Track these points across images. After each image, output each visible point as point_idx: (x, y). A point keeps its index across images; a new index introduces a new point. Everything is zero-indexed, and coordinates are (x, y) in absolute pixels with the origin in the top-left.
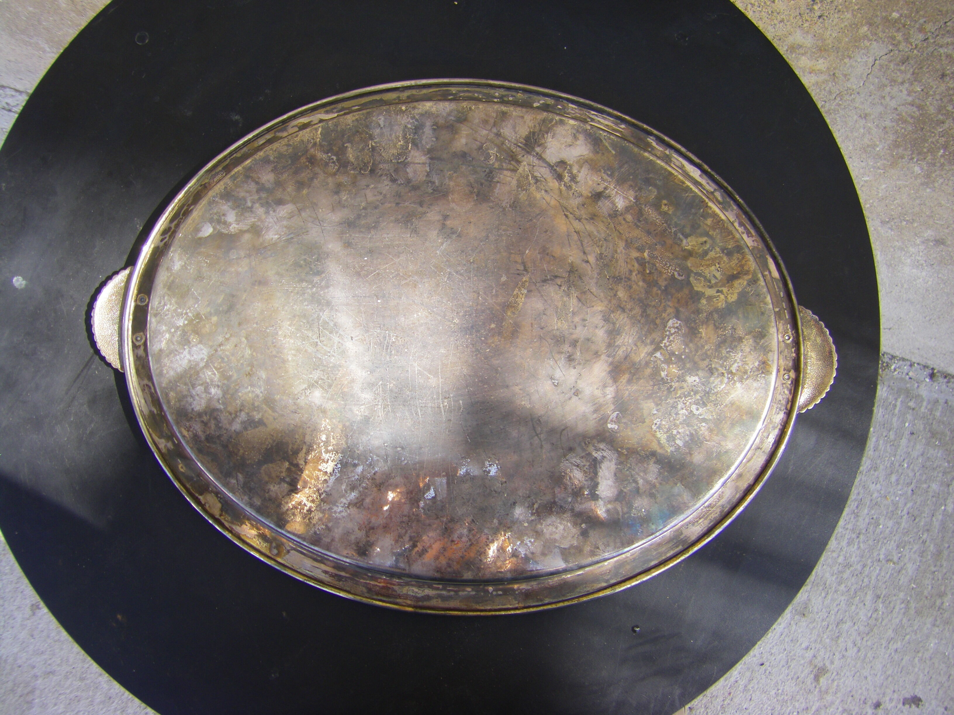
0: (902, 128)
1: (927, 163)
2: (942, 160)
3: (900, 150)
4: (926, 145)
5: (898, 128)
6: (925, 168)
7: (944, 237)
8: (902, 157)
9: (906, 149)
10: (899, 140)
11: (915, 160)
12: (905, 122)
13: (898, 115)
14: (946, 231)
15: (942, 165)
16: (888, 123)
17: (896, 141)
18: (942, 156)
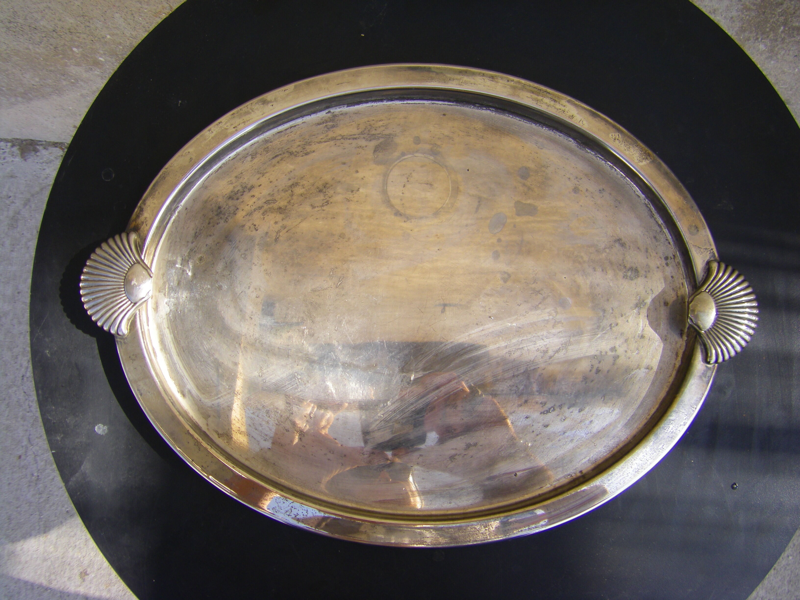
0: (747, 15)
1: (771, 40)
2: (783, 36)
3: (746, 34)
4: (768, 25)
5: (743, 16)
6: (769, 44)
7: (788, 98)
8: (748, 40)
9: (751, 32)
10: (744, 26)
11: (760, 39)
12: (749, 10)
13: (742, 5)
14: (790, 92)
15: (783, 39)
16: (734, 14)
17: (742, 27)
18: (782, 32)
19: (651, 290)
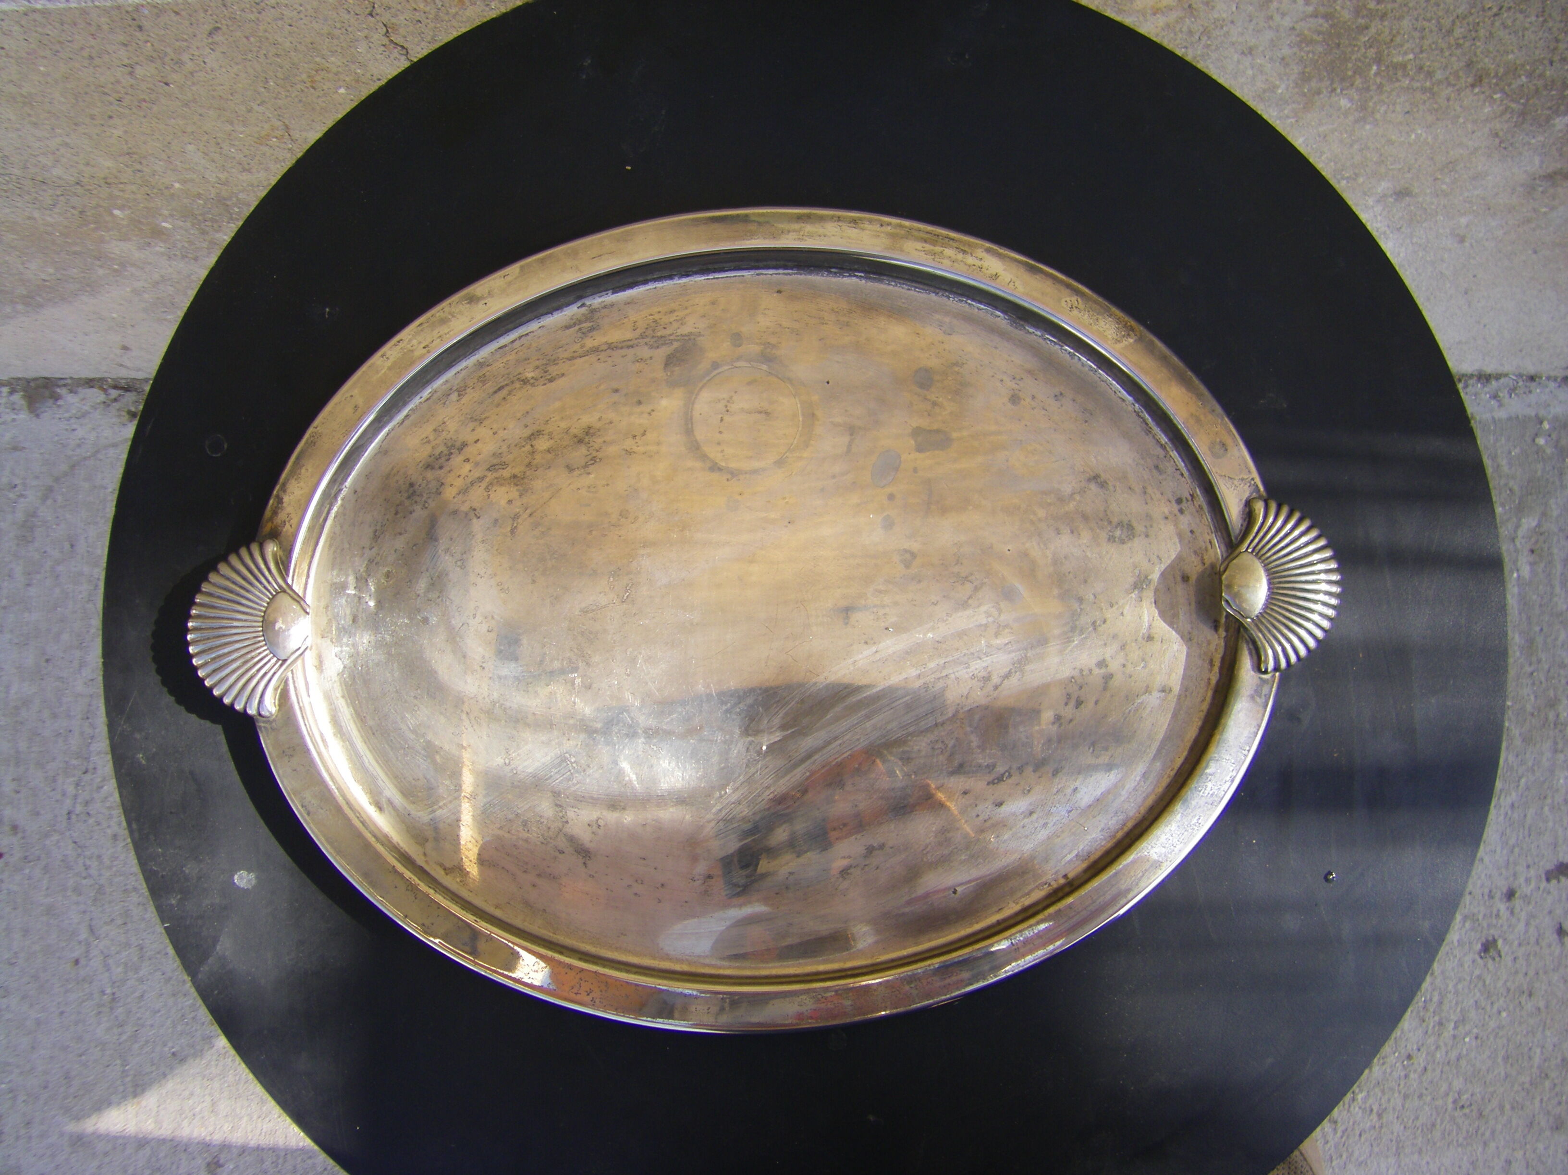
0: (1309, 52)
1: (1357, 89)
2: (1378, 80)
3: (1314, 84)
4: (1350, 65)
5: (1303, 54)
6: (1356, 97)
8: (1319, 92)
9: (1321, 80)
10: (1307, 70)
11: (1339, 91)
12: (1311, 42)
13: (1298, 35)
15: (1380, 87)
16: (1286, 51)
17: (1303, 73)
18: (1376, 74)
19: (1158, 557)
